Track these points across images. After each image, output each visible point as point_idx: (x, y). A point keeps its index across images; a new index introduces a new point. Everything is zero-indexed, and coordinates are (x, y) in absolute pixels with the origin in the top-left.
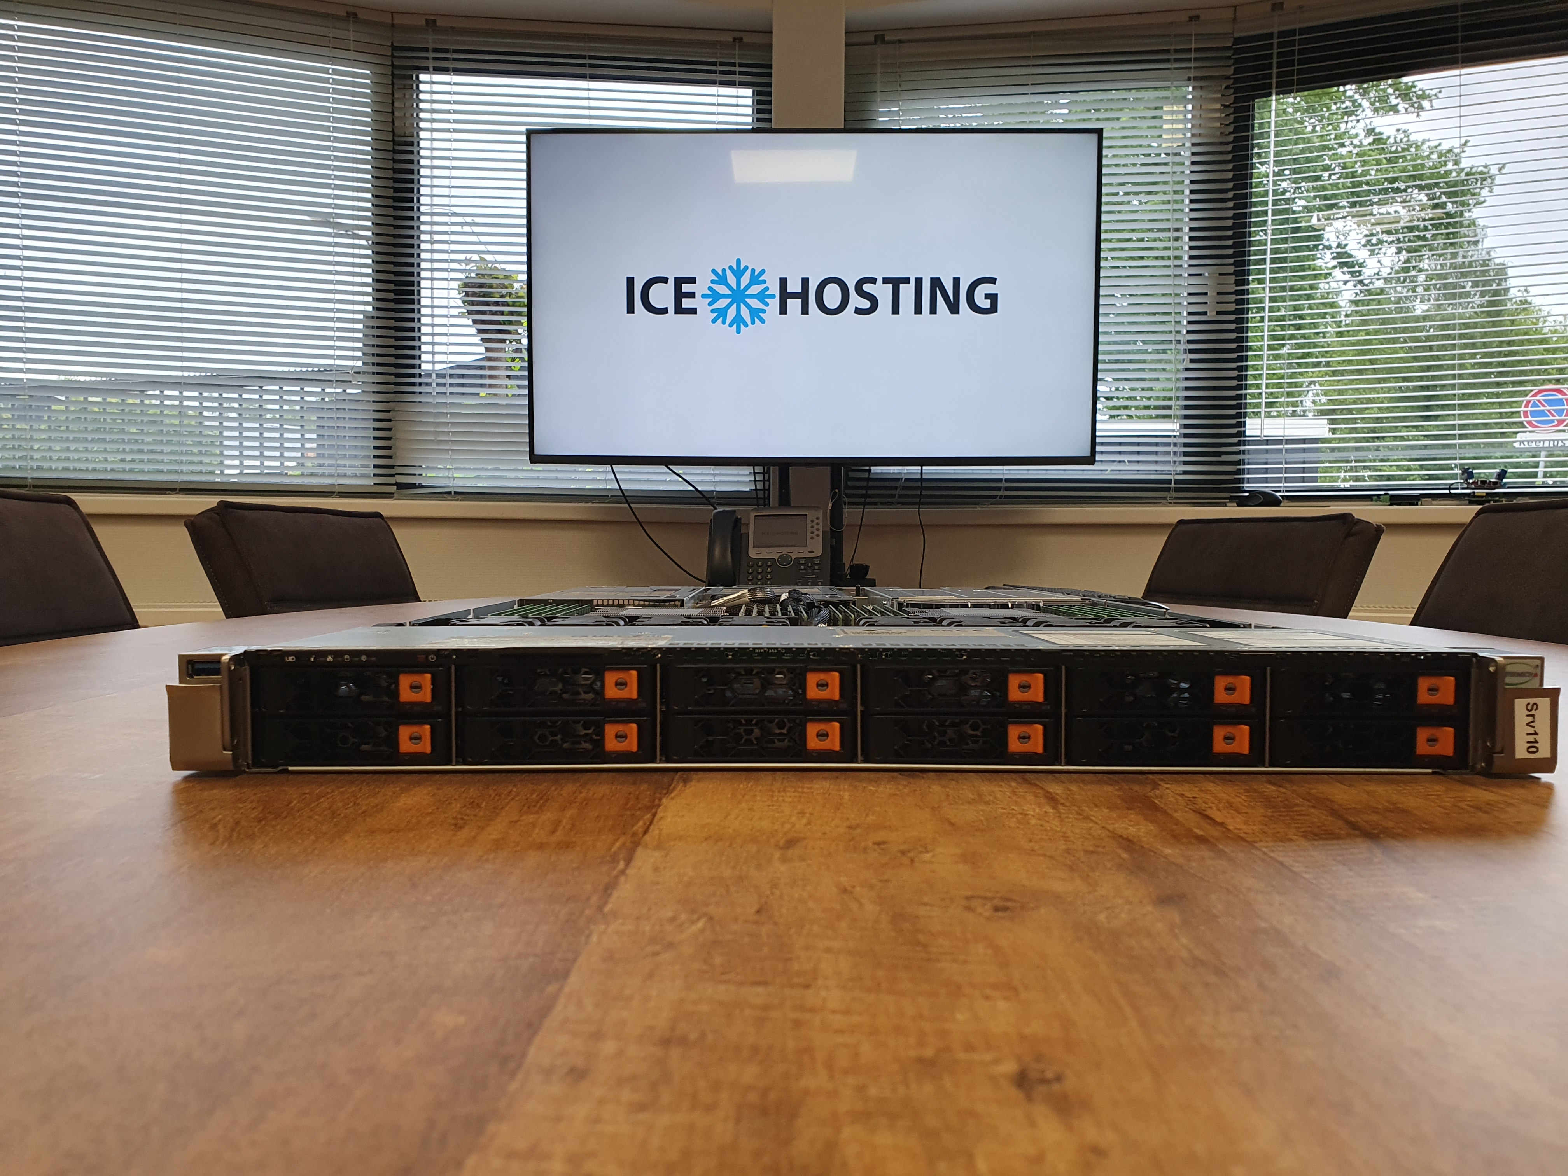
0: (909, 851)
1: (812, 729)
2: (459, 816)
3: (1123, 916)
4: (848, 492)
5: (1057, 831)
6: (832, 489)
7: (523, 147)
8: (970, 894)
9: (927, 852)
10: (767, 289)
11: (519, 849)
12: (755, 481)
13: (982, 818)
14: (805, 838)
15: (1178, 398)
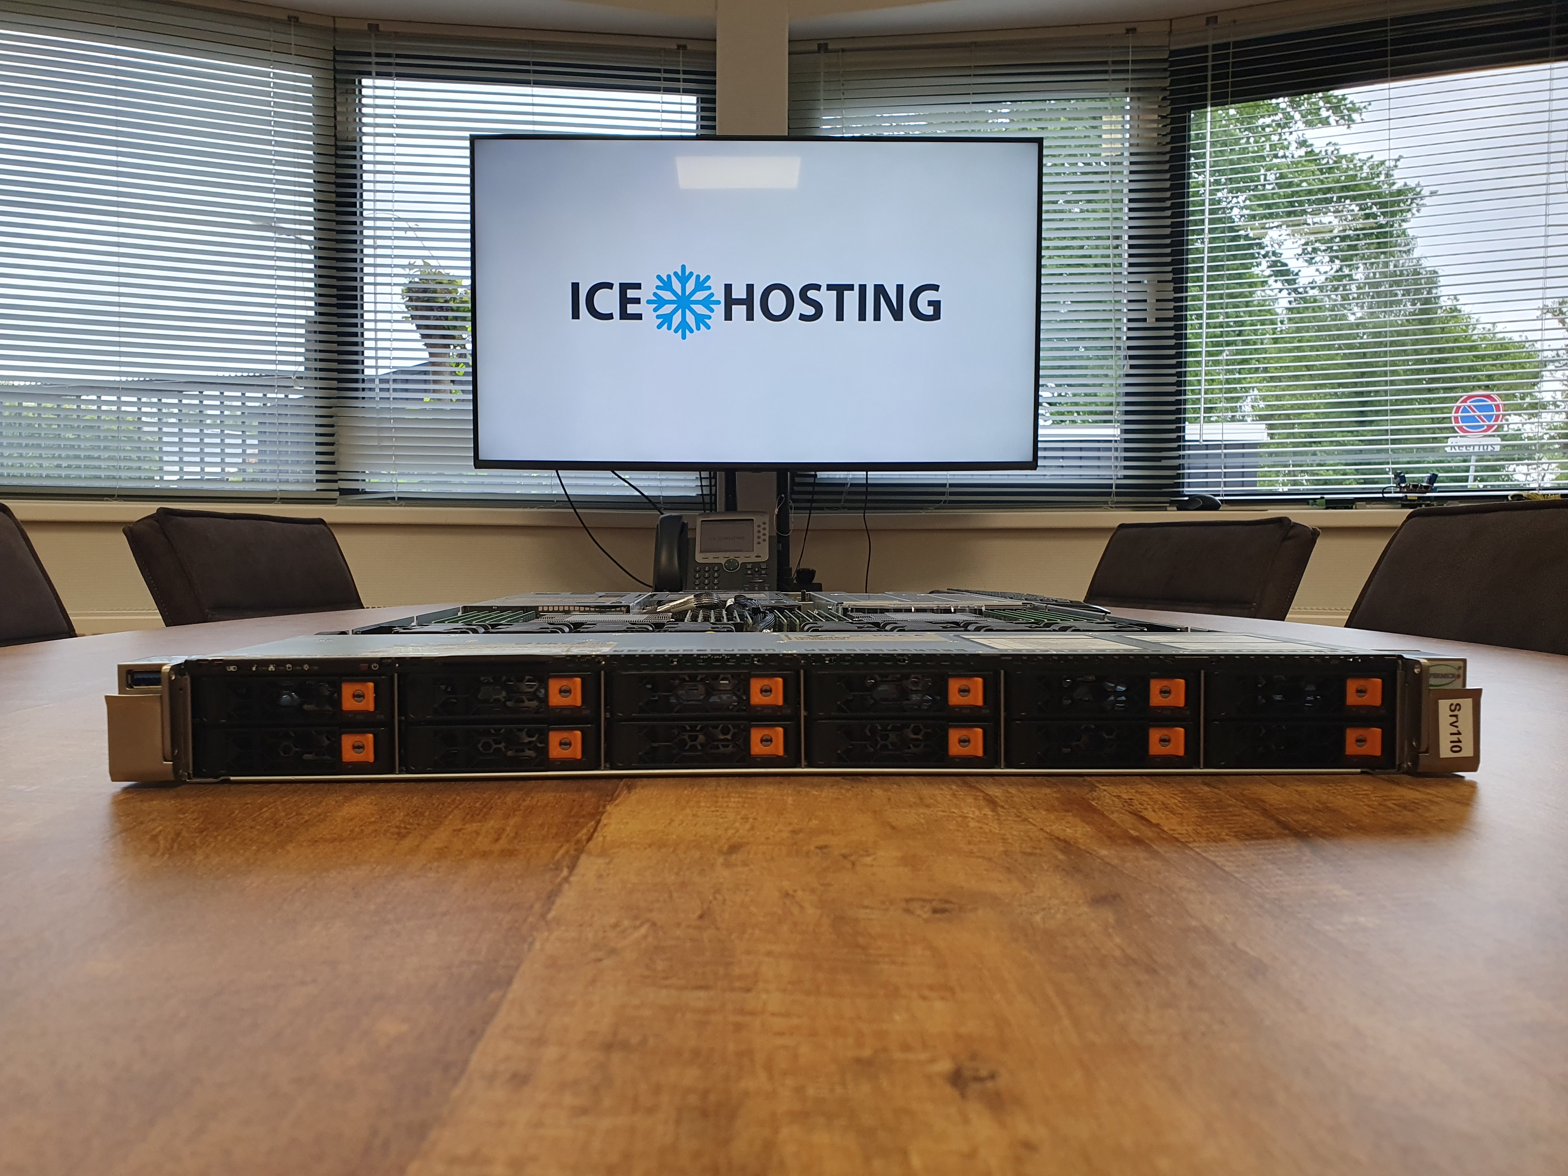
0: (851, 855)
1: (756, 735)
2: (403, 825)
3: (1059, 916)
4: (794, 497)
5: (995, 834)
6: (779, 494)
7: (467, 153)
8: (909, 896)
9: (868, 855)
10: (712, 295)
11: (462, 857)
12: (701, 486)
13: (923, 821)
14: (748, 843)
15: (1118, 404)
